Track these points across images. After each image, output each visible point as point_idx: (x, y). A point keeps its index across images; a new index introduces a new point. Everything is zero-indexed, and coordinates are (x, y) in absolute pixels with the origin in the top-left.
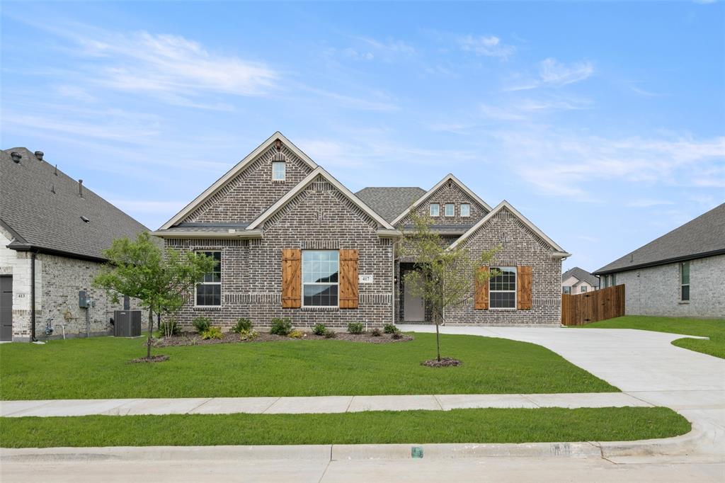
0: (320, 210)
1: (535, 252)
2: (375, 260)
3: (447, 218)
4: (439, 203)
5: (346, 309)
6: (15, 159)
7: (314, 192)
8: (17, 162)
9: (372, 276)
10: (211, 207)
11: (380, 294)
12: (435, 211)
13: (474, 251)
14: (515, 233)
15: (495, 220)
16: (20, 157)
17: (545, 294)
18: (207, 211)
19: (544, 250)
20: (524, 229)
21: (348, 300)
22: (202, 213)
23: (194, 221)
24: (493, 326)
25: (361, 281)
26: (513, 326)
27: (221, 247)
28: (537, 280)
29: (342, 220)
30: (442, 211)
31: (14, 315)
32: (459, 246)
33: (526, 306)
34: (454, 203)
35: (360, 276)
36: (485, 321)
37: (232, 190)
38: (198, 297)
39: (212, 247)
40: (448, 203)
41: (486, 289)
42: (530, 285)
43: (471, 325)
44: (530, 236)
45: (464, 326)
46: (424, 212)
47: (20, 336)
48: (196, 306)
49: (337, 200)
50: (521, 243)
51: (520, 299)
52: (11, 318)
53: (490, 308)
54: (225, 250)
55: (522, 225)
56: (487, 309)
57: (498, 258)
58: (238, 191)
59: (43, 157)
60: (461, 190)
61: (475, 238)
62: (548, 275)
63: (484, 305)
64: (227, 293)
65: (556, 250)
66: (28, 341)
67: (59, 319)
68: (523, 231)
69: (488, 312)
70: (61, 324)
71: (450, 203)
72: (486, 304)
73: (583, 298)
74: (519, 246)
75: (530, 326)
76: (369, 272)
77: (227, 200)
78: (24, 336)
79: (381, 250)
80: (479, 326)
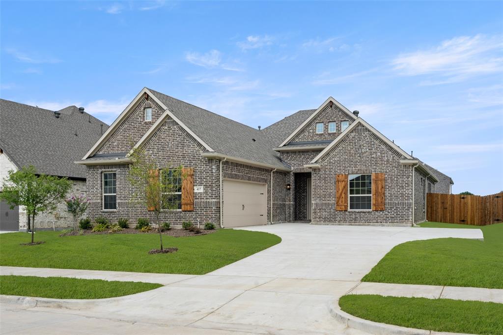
0: (170, 140)
1: (388, 160)
2: (204, 174)
3: (330, 134)
4: (323, 122)
5: (186, 211)
6: (57, 115)
7: (166, 128)
8: (58, 117)
9: (203, 187)
10: (110, 143)
11: (208, 200)
12: (320, 129)
13: (335, 161)
14: (370, 144)
15: (353, 134)
16: (59, 114)
17: (397, 197)
18: (108, 145)
19: (396, 158)
20: (378, 141)
21: (187, 205)
22: (105, 147)
23: (101, 153)
24: (351, 225)
25: (196, 191)
26: (368, 225)
27: (116, 169)
28: (390, 185)
29: (183, 146)
30: (326, 128)
31: (20, 216)
32: (323, 158)
33: (380, 208)
34: (335, 121)
35: (195, 187)
36: (345, 221)
37: (121, 131)
38: (105, 203)
39: (111, 170)
40: (330, 122)
41: (346, 194)
42: (383, 190)
43: (333, 224)
44: (383, 147)
45: (328, 224)
46: (311, 131)
47: (22, 228)
48: (104, 210)
49: (180, 133)
50: (376, 153)
51: (374, 203)
52: (18, 217)
53: (349, 210)
54: (118, 171)
55: (377, 138)
56: (346, 211)
57: (355, 166)
58: (125, 130)
59: (84, 111)
60: (341, 110)
61: (336, 151)
62: (400, 180)
63: (343, 207)
64: (119, 201)
65: (405, 158)
66: (25, 231)
67: (50, 218)
68: (377, 142)
69: (347, 213)
70: (52, 221)
71: (332, 122)
72: (346, 207)
73: (493, 200)
74: (374, 156)
75: (383, 226)
76: (201, 184)
77: (118, 137)
78: (24, 228)
79: (208, 168)
80: (340, 225)
